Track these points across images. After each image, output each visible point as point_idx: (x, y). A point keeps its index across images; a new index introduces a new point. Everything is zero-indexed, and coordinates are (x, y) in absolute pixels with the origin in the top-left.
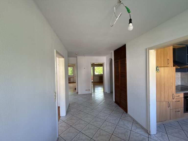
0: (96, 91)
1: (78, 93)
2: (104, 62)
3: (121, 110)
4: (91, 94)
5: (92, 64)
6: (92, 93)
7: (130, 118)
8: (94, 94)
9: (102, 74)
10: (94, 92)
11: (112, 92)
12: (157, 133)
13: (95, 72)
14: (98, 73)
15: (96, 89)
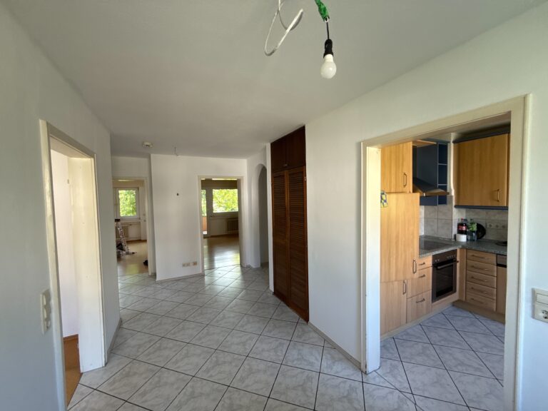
0: (217, 264)
1: (156, 278)
2: (242, 177)
3: (292, 315)
4: (202, 276)
5: (202, 181)
6: (206, 272)
7: (316, 335)
8: (212, 275)
9: (237, 210)
10: (212, 267)
11: (264, 265)
12: (381, 363)
13: (215, 205)
14: (224, 207)
15: (217, 257)
